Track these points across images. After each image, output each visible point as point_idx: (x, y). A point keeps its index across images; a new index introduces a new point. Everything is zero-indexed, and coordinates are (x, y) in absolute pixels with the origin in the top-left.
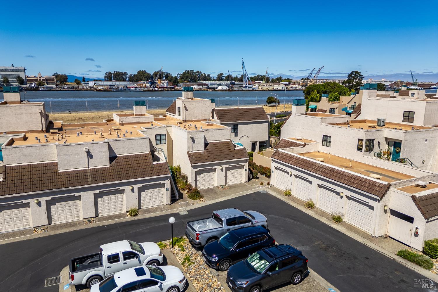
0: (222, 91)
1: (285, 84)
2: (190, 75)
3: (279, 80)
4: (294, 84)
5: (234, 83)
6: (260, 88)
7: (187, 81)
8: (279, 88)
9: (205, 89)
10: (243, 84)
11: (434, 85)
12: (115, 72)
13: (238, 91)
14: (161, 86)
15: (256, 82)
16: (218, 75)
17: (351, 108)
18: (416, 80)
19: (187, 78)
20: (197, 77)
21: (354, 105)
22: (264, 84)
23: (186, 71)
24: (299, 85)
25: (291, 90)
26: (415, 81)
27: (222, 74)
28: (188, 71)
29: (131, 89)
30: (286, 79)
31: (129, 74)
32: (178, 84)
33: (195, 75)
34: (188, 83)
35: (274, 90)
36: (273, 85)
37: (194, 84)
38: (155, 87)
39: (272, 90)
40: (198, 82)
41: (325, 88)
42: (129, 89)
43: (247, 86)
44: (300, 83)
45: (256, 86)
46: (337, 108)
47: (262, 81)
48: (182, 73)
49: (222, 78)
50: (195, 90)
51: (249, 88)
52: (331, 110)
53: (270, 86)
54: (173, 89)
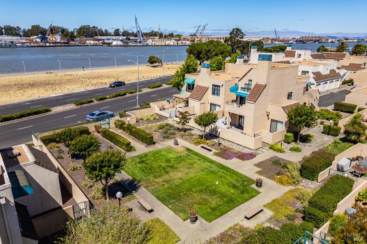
0: (117, 46)
1: (175, 40)
2: (87, 30)
3: (171, 35)
4: (184, 39)
5: (130, 38)
6: (153, 43)
7: (84, 36)
8: (170, 44)
9: (101, 44)
10: (137, 40)
11: (291, 40)
12: (5, 26)
13: (133, 46)
14: (54, 42)
15: (150, 37)
16: (115, 31)
17: (244, 88)
18: (279, 36)
19: (84, 33)
20: (94, 32)
21: (248, 85)
22: (157, 40)
23: (82, 26)
24: (188, 40)
25: (181, 45)
26: (277, 37)
27: (119, 30)
28: (84, 26)
29: (18, 44)
30: (177, 35)
31: (22, 29)
32: (75, 39)
33: (92, 30)
34: (85, 38)
35: (166, 46)
36: (165, 41)
37: (91, 39)
38: (46, 42)
39: (164, 46)
40: (95, 37)
41: (209, 46)
42: (15, 45)
43: (141, 42)
44: (189, 39)
45: (150, 42)
46: (222, 85)
47: (156, 36)
48: (79, 28)
49: (118, 34)
50: (91, 46)
51: (143, 44)
52: (214, 87)
53: (162, 42)
54: (67, 44)
